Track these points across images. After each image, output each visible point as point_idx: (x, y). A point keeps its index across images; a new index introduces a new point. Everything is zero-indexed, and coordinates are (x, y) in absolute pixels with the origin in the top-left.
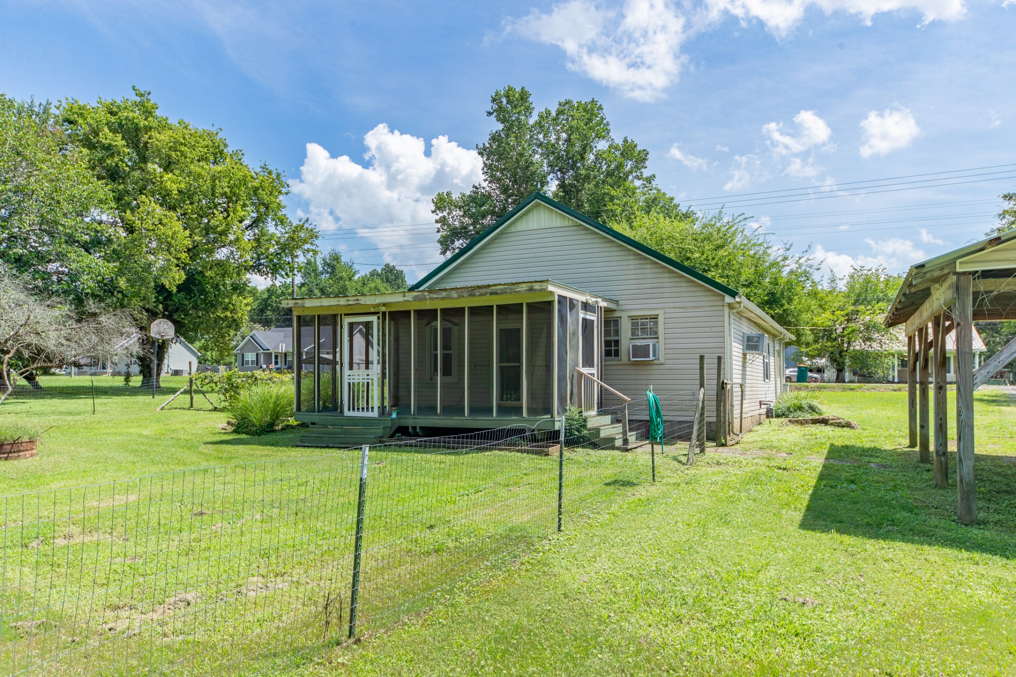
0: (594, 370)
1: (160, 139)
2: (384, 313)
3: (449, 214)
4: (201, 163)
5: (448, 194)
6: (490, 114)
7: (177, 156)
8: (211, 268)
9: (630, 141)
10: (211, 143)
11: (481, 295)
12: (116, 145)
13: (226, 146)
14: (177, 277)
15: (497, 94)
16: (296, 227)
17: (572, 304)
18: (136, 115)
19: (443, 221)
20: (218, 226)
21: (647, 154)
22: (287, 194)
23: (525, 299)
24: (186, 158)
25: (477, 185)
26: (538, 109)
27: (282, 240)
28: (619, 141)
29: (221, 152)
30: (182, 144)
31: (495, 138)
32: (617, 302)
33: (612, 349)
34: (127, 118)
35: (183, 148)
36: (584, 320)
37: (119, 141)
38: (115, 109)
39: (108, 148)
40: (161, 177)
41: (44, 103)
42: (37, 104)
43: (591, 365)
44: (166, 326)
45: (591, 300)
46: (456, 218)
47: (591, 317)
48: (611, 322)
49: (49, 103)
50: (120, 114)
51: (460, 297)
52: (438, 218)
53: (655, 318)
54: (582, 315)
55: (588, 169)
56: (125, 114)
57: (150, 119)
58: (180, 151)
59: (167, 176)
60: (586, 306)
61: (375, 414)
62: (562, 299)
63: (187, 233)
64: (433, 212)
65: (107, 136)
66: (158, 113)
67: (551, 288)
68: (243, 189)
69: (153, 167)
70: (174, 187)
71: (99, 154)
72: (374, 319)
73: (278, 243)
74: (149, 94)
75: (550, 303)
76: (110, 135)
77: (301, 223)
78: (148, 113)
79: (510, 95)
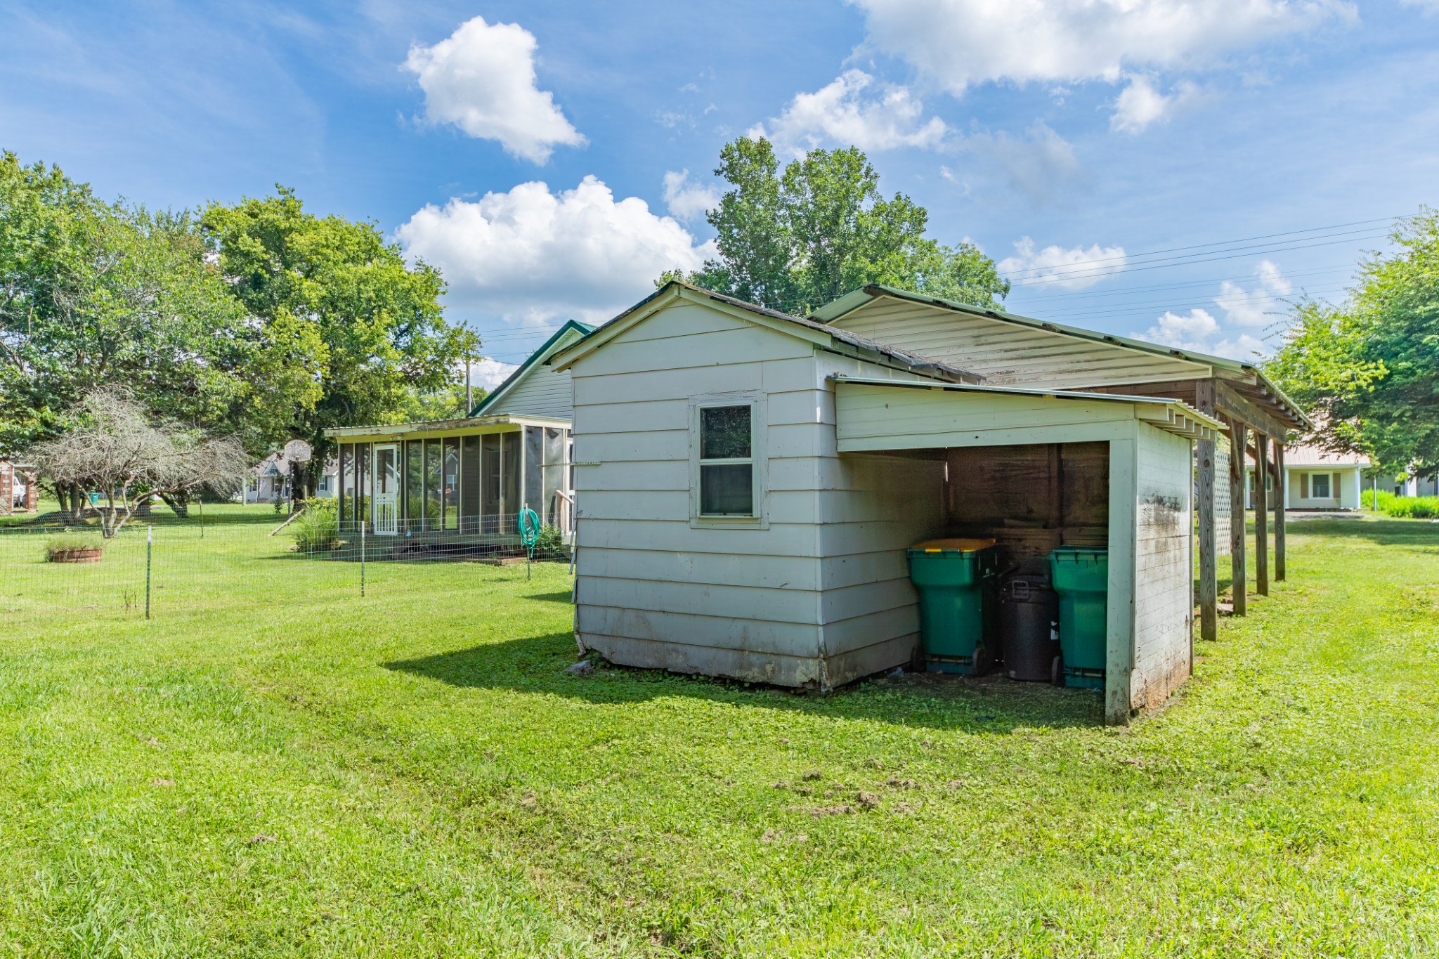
1: (300, 242)
2: (403, 442)
4: (347, 265)
6: (718, 173)
7: (318, 259)
8: (355, 383)
9: (903, 197)
10: (363, 239)
11: (465, 426)
12: (255, 252)
13: (380, 241)
14: (315, 394)
15: (727, 147)
16: (454, 331)
18: (278, 216)
20: (361, 336)
21: (926, 213)
22: (444, 293)
23: (507, 431)
24: (328, 260)
25: (709, 261)
26: (782, 161)
27: (440, 348)
28: (888, 198)
29: (376, 248)
30: (323, 246)
31: (729, 202)
34: (267, 220)
35: (325, 251)
37: (258, 248)
38: (256, 211)
39: (247, 255)
40: (301, 284)
41: (182, 213)
42: (174, 214)
44: (301, 448)
49: (187, 212)
50: (260, 216)
51: (450, 428)
55: (844, 236)
56: (265, 217)
57: (292, 219)
58: (321, 254)
59: (307, 283)
61: (395, 533)
63: (326, 346)
65: (246, 242)
66: (303, 211)
68: (391, 292)
69: (295, 274)
70: (314, 295)
71: (238, 260)
72: (394, 447)
73: (436, 349)
74: (293, 190)
76: (249, 240)
77: (459, 327)
78: (290, 213)
79: (743, 147)
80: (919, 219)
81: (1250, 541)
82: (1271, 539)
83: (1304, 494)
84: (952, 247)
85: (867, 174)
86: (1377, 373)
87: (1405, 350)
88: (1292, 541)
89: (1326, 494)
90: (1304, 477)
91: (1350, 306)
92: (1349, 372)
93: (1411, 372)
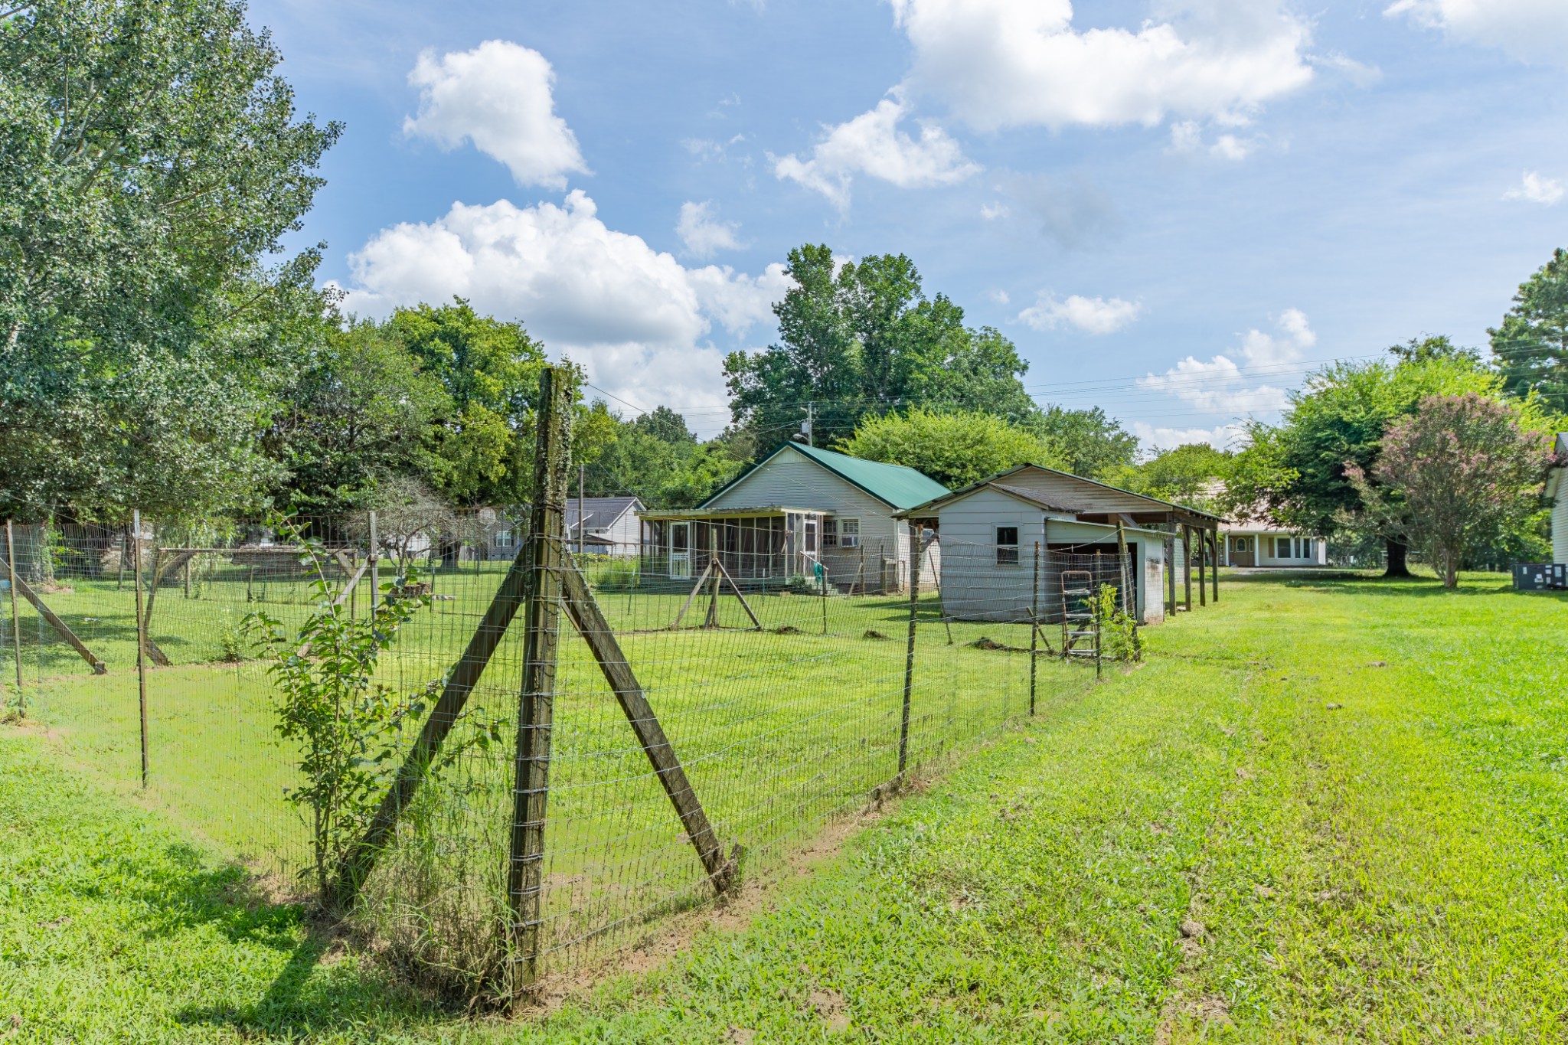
0: (815, 553)
3: (741, 376)
5: (742, 354)
6: (786, 272)
9: (943, 297)
11: (747, 512)
14: (500, 470)
15: (794, 251)
17: (798, 517)
18: (460, 324)
19: (735, 383)
21: (962, 312)
23: (771, 515)
24: (502, 361)
25: (773, 345)
26: (839, 263)
28: (931, 299)
29: (525, 346)
30: (499, 349)
31: (793, 296)
32: (834, 511)
33: (829, 541)
35: (500, 353)
36: (807, 525)
39: (436, 354)
40: (484, 381)
43: (813, 549)
45: (812, 513)
46: (751, 382)
47: (815, 522)
48: (828, 523)
50: (446, 324)
51: (736, 513)
52: (729, 380)
53: (857, 521)
54: (805, 522)
55: (894, 330)
56: (450, 323)
57: (471, 326)
59: (489, 380)
60: (808, 517)
62: (791, 515)
64: (724, 374)
65: (438, 345)
66: (475, 318)
67: (783, 510)
71: (429, 360)
74: (469, 299)
75: (784, 518)
78: (468, 320)
79: (808, 252)
80: (957, 315)
81: (1195, 586)
82: (1209, 586)
83: (1271, 555)
84: (976, 329)
85: (912, 276)
86: (1293, 476)
87: (1312, 460)
88: (1221, 586)
89: (1288, 555)
90: (1271, 540)
91: (1282, 425)
92: (1276, 475)
93: (1313, 476)
